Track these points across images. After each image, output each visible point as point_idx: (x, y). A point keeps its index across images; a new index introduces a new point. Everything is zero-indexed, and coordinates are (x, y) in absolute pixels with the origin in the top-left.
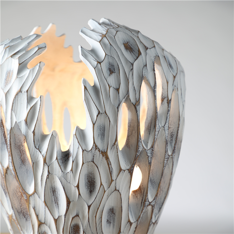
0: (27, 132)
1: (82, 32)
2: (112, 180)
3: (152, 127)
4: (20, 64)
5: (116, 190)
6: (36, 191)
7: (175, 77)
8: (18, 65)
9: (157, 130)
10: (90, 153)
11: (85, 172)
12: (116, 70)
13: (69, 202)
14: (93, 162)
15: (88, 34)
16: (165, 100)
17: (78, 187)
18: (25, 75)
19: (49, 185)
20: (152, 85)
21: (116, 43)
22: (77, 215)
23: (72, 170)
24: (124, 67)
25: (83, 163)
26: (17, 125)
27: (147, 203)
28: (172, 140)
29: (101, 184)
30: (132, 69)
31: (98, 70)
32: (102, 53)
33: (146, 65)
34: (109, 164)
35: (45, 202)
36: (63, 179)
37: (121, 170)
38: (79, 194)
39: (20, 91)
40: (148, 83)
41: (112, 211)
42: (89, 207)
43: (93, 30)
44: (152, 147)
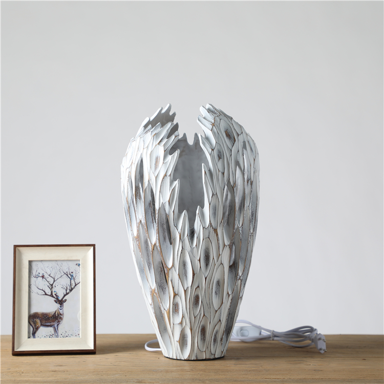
0: (169, 212)
1: (199, 120)
2: (220, 255)
3: (242, 206)
4: (165, 151)
5: (221, 263)
6: (173, 265)
7: (254, 160)
8: (163, 152)
9: (245, 209)
10: (207, 230)
11: (204, 248)
12: (222, 157)
13: (194, 274)
14: (209, 238)
15: (203, 123)
16: (249, 182)
17: (200, 260)
18: (168, 161)
19: (182, 259)
20: (243, 169)
21: (221, 132)
22: (198, 287)
23: (196, 246)
24: (226, 153)
25: (203, 239)
26: (163, 205)
27: (238, 277)
28: (252, 219)
29: (213, 258)
30: (231, 155)
31: (212, 156)
32: (213, 141)
33: (239, 151)
34: (218, 240)
35: (179, 274)
36: (191, 253)
37: (224, 245)
38: (200, 267)
39: (166, 175)
40: (240, 168)
41: (218, 283)
42: (206, 278)
43: (204, 118)
44: (242, 225)
